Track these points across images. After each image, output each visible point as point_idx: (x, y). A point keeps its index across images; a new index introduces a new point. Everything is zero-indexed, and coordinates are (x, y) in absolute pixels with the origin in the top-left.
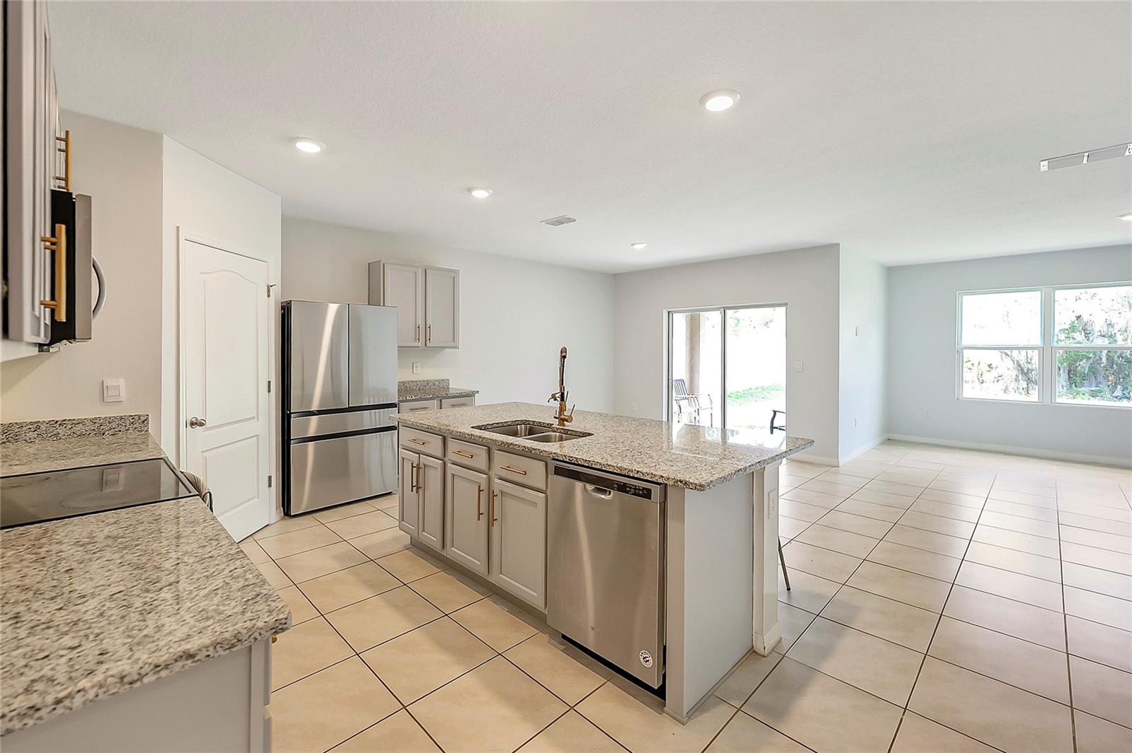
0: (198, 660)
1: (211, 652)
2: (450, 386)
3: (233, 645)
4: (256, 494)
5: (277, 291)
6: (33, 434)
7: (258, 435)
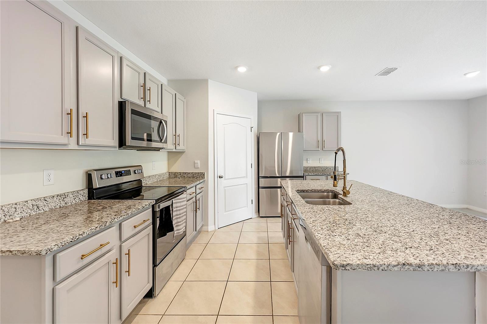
0: (13, 254)
2: (339, 170)
3: (23, 253)
4: (246, 206)
5: (255, 129)
6: (180, 176)
7: (247, 184)
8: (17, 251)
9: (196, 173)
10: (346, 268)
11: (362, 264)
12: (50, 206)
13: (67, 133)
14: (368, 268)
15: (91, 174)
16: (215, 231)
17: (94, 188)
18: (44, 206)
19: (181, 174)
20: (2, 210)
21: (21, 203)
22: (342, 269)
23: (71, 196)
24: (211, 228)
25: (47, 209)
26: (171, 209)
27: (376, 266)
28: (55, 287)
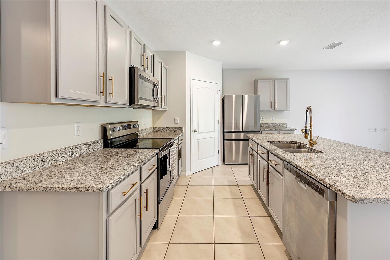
0: (79, 190)
1: (82, 189)
2: (287, 126)
3: (88, 190)
4: (214, 155)
5: (221, 93)
6: (162, 130)
7: (215, 137)
8: (82, 188)
9: (176, 128)
10: (364, 201)
11: (378, 198)
12: (80, 153)
13: (100, 92)
14: (382, 202)
15: (106, 127)
16: (191, 176)
17: (108, 138)
18: (76, 153)
19: (163, 129)
20: (50, 155)
21: (62, 150)
22: (361, 203)
23: (93, 145)
24: (188, 173)
25: (78, 155)
26: (168, 157)
27: (389, 200)
28: (108, 218)
